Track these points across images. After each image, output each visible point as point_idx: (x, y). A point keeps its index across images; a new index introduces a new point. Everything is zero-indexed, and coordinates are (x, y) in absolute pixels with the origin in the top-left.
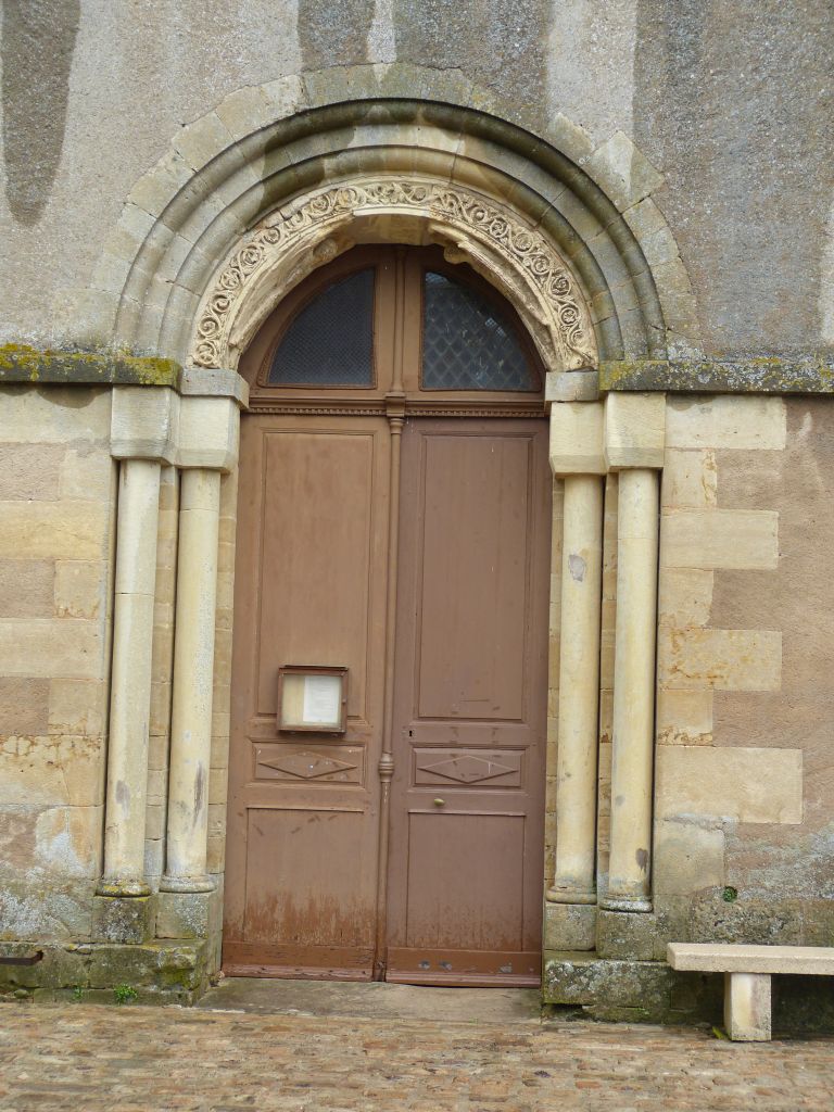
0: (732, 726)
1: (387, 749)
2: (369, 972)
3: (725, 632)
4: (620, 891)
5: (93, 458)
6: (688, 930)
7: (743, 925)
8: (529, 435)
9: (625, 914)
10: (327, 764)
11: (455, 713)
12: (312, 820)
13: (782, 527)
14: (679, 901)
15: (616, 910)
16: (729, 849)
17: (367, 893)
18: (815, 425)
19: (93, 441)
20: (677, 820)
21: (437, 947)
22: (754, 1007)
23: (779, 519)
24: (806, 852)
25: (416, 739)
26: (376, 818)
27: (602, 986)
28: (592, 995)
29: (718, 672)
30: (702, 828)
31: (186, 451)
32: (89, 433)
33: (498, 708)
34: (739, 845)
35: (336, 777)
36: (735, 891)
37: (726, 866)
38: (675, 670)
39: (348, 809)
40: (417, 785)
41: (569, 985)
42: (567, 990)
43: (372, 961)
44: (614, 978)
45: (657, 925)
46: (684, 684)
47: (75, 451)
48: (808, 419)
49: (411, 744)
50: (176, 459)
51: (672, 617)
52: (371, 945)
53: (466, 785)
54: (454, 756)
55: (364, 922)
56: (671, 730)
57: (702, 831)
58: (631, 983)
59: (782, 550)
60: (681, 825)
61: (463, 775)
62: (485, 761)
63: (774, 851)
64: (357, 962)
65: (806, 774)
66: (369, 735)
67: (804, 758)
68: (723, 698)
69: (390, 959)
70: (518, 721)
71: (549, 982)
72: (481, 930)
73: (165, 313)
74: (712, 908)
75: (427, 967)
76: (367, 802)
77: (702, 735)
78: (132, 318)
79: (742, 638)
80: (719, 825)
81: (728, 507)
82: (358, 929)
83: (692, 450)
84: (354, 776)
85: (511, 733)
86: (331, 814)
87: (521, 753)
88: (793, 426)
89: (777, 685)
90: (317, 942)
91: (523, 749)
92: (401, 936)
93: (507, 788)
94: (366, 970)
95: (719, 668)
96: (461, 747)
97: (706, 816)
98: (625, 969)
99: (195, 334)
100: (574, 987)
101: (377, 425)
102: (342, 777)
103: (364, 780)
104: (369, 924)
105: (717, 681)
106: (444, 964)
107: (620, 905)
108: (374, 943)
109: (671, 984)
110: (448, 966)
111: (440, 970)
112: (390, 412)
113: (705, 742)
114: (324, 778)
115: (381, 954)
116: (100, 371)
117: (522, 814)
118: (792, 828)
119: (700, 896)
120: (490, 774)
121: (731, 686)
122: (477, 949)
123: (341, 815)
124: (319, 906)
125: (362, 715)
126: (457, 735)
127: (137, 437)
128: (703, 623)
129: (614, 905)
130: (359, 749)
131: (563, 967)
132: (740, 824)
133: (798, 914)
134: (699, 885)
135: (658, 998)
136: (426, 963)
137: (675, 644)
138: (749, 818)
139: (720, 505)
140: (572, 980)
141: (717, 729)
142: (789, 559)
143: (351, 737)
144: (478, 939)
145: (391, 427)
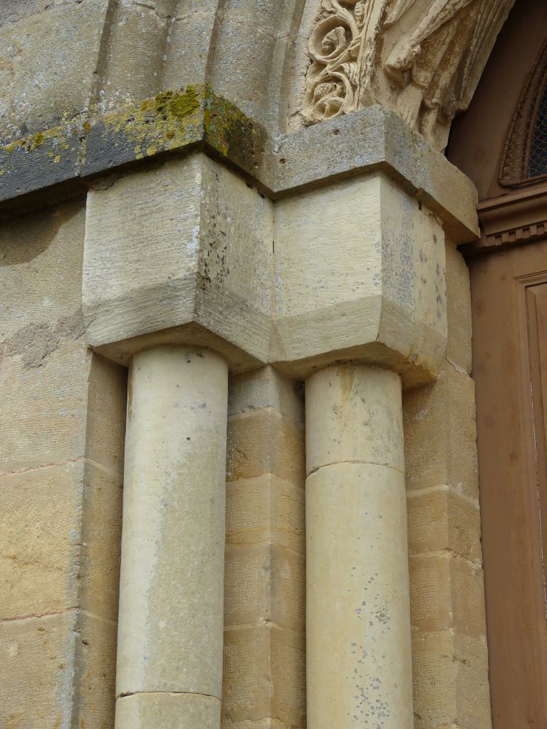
5: (54, 363)
19: (54, 324)
31: (290, 322)
32: (48, 309)
47: (18, 358)
50: (270, 347)
73: (219, 21)
78: (141, 44)
99: (302, 63)
116: (57, 159)
127: (135, 286)
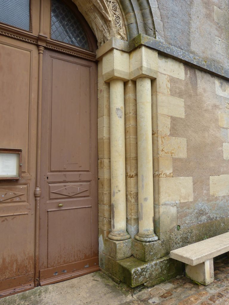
0: (177, 170)
1: (38, 185)
2: (33, 285)
3: (174, 138)
4: (148, 234)
6: (169, 243)
7: (182, 237)
8: (89, 67)
9: (153, 243)
10: (11, 194)
11: (65, 169)
12: (4, 221)
13: (185, 105)
14: (166, 233)
15: (149, 242)
16: (178, 212)
17: (30, 249)
18: (190, 75)
20: (165, 204)
21: (61, 265)
22: (210, 271)
23: (184, 102)
24: (194, 210)
25: (50, 180)
26: (34, 216)
27: (150, 274)
28: (147, 278)
29: (173, 152)
30: (171, 206)
33: (81, 167)
34: (180, 210)
35: (15, 200)
36: (180, 226)
37: (177, 218)
38: (163, 150)
39: (21, 213)
40: (50, 199)
41: (140, 277)
42: (140, 279)
43: (33, 278)
44: (153, 269)
45: (161, 244)
46: (165, 156)
48: (189, 72)
49: (48, 182)
51: (161, 131)
52: (32, 272)
53: (70, 197)
54: (65, 186)
55: (29, 262)
56: (162, 172)
57: (171, 207)
58: (158, 269)
59: (186, 112)
60: (166, 206)
61: (69, 193)
62: (77, 187)
63: (188, 210)
64: (27, 282)
65: (194, 184)
66: (30, 180)
67: (193, 179)
68: (175, 160)
69: (41, 275)
70: (88, 171)
71: (134, 278)
72: (77, 254)
74: (175, 234)
75: (57, 274)
76: (29, 209)
77: (170, 173)
79: (178, 140)
80: (175, 204)
81: (173, 95)
82: (26, 266)
83: (163, 74)
84: (23, 198)
85: (85, 176)
86: (13, 217)
87: (89, 183)
88: (186, 74)
89: (186, 156)
90: (6, 278)
91: (89, 181)
92: (45, 264)
93: (85, 197)
94: (31, 283)
95: (173, 150)
96: (67, 182)
97: (172, 202)
98: (156, 264)
100: (142, 277)
101: (33, 48)
102: (18, 199)
103: (27, 199)
104: (31, 262)
105: (173, 154)
106: (64, 271)
107: (150, 239)
108: (34, 270)
109: (168, 265)
110: (66, 271)
111: (62, 274)
112: (40, 43)
113: (171, 176)
114: (9, 201)
115: (37, 274)
117: (90, 206)
118: (191, 202)
119: (171, 231)
120: (79, 192)
121: (176, 157)
122: (76, 261)
123: (18, 216)
124: (7, 260)
125: (26, 171)
126: (66, 178)
128: (169, 134)
129: (148, 240)
130: (25, 186)
131: (138, 270)
132: (180, 203)
133: (194, 230)
134: (171, 227)
135: (165, 271)
136: (57, 272)
137: (162, 142)
138: (182, 201)
139: (171, 95)
140: (141, 275)
141: (174, 171)
142: (187, 115)
143: (22, 181)
144: (76, 257)
145: (39, 50)
